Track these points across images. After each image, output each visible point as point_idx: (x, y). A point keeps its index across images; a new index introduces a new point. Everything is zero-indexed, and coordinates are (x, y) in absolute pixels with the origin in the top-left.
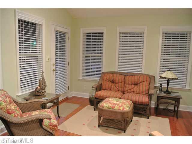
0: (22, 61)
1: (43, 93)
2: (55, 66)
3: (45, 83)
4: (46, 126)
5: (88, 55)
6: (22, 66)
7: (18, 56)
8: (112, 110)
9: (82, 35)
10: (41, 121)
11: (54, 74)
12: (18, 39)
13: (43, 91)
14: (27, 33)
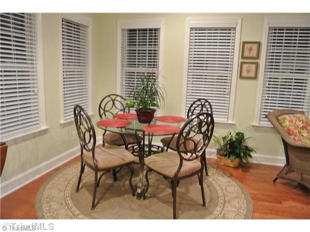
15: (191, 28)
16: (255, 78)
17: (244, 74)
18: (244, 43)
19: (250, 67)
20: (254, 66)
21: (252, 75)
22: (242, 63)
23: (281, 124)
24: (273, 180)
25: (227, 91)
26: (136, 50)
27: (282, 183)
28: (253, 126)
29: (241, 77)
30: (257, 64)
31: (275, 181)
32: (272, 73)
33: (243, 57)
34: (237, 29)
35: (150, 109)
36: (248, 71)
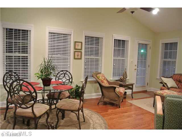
0: (115, 61)
1: (124, 81)
2: (136, 67)
3: (127, 75)
4: (117, 92)
5: (166, 60)
6: (114, 64)
7: (113, 59)
8: (161, 95)
9: (161, 45)
10: (115, 88)
11: (135, 72)
12: (113, 50)
13: (125, 80)
14: (119, 46)
15: (49, 32)
16: (81, 59)
17: (76, 57)
18: (75, 42)
19: (78, 53)
20: (80, 53)
21: (79, 57)
22: (75, 52)
23: (98, 78)
24: (97, 104)
25: (69, 65)
26: (12, 42)
27: (101, 104)
28: (81, 81)
29: (75, 58)
30: (81, 52)
31: (98, 104)
32: (87, 56)
33: (75, 49)
34: (72, 35)
35: (49, 78)
36: (78, 56)
